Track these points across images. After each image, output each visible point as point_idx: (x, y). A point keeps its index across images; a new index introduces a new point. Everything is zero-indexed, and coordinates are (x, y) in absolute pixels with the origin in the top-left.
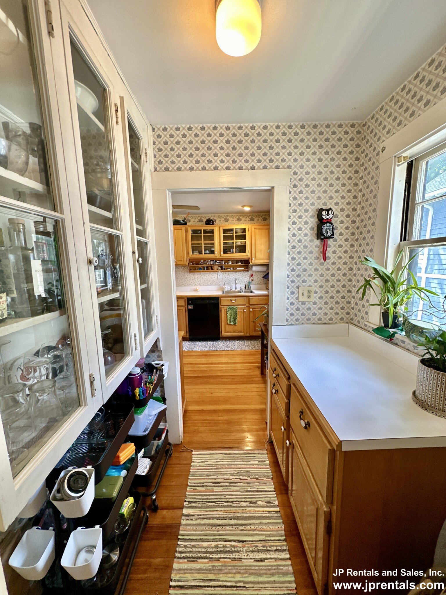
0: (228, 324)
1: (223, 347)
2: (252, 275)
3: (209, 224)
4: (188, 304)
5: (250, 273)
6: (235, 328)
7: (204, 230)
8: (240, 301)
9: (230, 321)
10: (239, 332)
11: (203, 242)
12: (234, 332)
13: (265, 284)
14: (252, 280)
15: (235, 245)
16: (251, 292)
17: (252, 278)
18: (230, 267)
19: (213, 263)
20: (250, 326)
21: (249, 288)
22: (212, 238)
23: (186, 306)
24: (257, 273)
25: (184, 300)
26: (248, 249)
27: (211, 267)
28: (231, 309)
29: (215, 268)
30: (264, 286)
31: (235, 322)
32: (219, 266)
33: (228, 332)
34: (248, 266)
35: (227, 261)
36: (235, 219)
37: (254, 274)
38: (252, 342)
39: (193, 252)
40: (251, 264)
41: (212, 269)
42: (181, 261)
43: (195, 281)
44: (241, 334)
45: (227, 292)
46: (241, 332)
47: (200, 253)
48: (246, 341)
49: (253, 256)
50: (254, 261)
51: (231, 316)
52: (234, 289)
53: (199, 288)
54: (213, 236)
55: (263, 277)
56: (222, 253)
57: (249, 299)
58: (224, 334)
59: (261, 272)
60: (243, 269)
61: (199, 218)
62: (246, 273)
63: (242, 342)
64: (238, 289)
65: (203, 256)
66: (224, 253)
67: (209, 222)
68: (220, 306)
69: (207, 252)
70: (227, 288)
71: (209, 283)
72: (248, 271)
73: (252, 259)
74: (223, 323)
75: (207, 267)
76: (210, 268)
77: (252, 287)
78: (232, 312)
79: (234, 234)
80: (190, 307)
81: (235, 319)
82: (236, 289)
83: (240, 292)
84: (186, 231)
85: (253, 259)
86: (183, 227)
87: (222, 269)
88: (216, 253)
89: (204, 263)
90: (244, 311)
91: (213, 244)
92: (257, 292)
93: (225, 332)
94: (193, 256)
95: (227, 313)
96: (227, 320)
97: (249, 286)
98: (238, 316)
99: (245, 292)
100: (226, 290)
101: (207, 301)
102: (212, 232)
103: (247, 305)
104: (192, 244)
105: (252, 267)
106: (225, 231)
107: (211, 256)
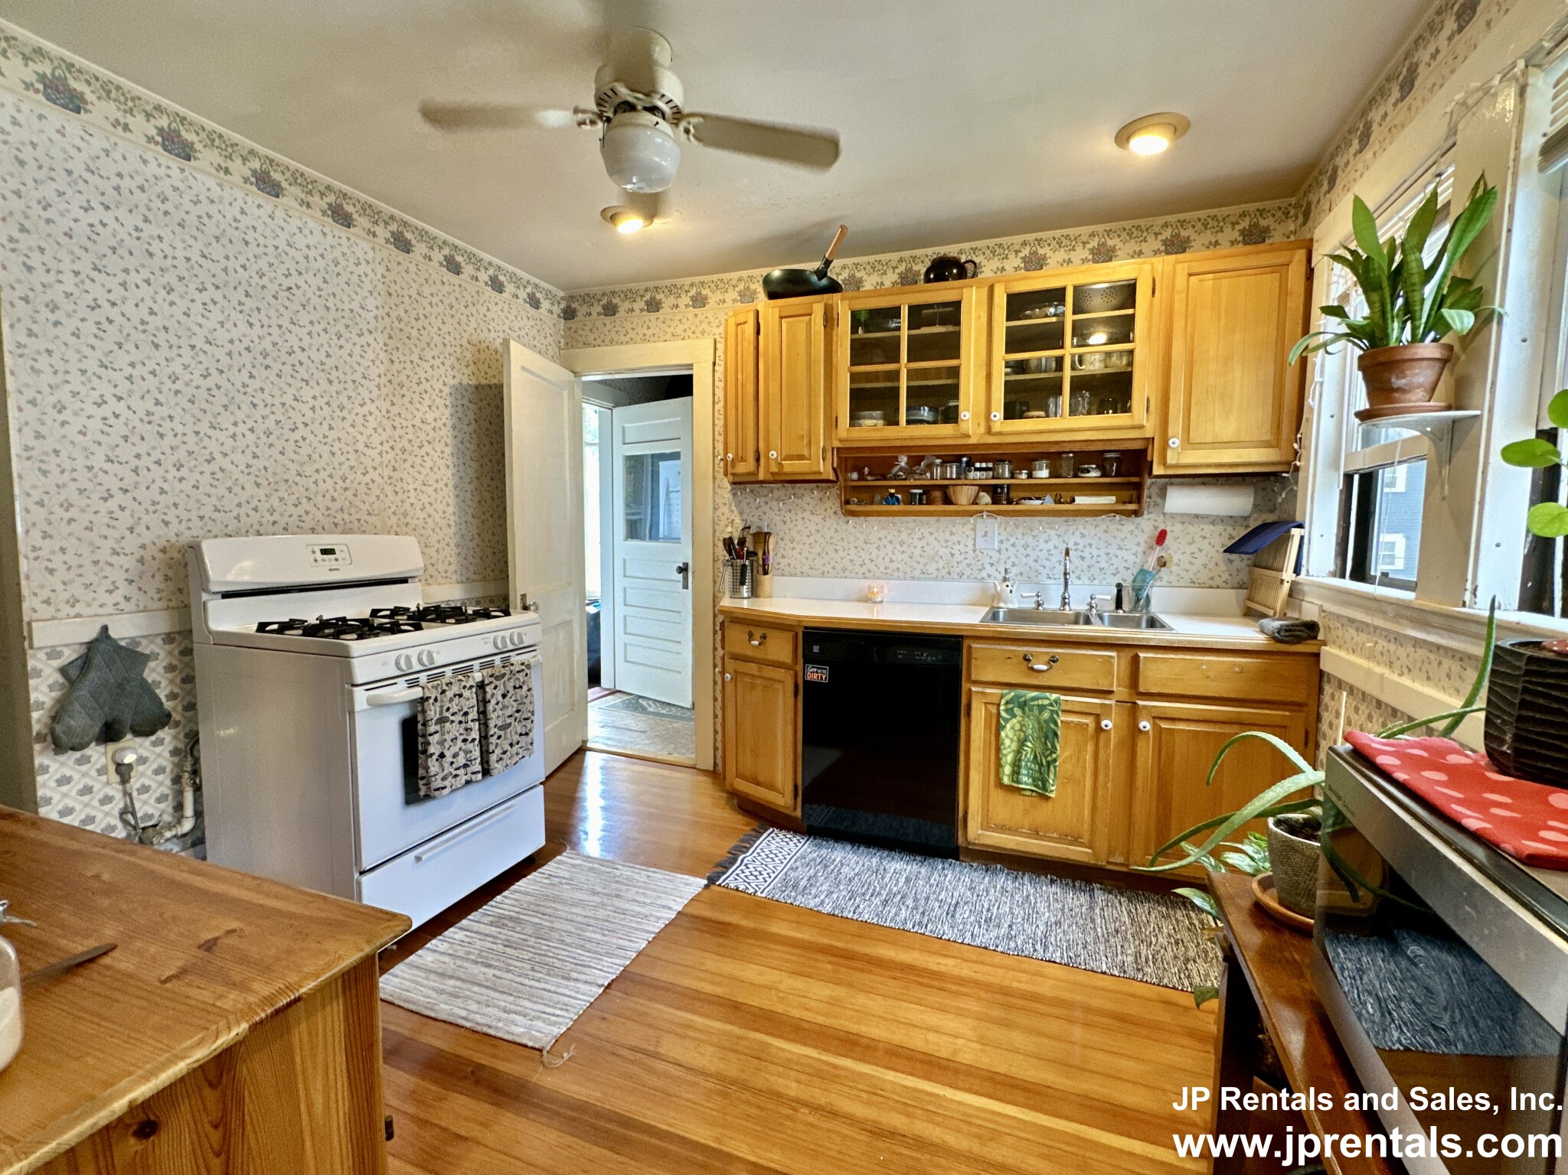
0: (1000, 785)
1: (963, 913)
2: (1161, 537)
3: (941, 277)
4: (809, 659)
5: (1147, 524)
6: (1043, 813)
7: (914, 310)
8: (1083, 668)
9: (1016, 772)
10: (1063, 838)
11: (904, 365)
12: (1036, 833)
13: (1241, 586)
14: (1162, 563)
15: (1067, 374)
16: (1153, 623)
17: (1158, 551)
18: (1038, 490)
19: (952, 471)
20: (1130, 815)
21: (1141, 600)
22: (950, 346)
23: (799, 668)
24: (1194, 529)
25: (790, 635)
26: (1143, 389)
27: (944, 489)
28: (1023, 706)
29: (964, 495)
30: (1231, 597)
31: (1041, 782)
32: (983, 488)
33: (1002, 828)
34: (1138, 487)
35: (1025, 458)
36: (1082, 253)
37: (1174, 530)
38: (1142, 909)
39: (854, 418)
40: (1157, 470)
41: (947, 500)
42: (801, 457)
43: (865, 556)
44: (1078, 853)
45: (1015, 615)
46: (1076, 841)
47: (892, 420)
48: (1100, 897)
49: (1176, 427)
50: (1179, 455)
51: (1022, 743)
52: (1053, 604)
53: (884, 589)
54: (958, 334)
55: (1230, 550)
56: (998, 414)
57: (1136, 658)
58: (976, 832)
59: (1214, 520)
60: (1107, 500)
61: (902, 268)
62: (1130, 524)
63: (1075, 900)
64: (1078, 605)
65: (904, 432)
66: (1007, 417)
67: (944, 269)
68: (965, 686)
69: (925, 413)
70: (1018, 599)
71: (932, 568)
72: (1136, 513)
73: (1165, 446)
74: (976, 778)
75: (927, 490)
76: (937, 494)
77: (1159, 598)
78: (1031, 726)
79: (1070, 318)
80: (817, 674)
81: (1044, 766)
82: (1064, 602)
83: (1088, 621)
84: (830, 321)
85: (1175, 442)
86: (817, 305)
87: (996, 501)
88: (965, 415)
89: (909, 472)
90: (1099, 729)
91: (955, 372)
92: (1184, 629)
93: (986, 826)
94: (857, 433)
95: (999, 728)
96: (999, 766)
97: (1137, 591)
98: (1063, 752)
99: (1116, 621)
100: (1015, 605)
101: (901, 654)
102: (952, 313)
103: (1121, 691)
104: (854, 378)
105: (1163, 494)
106: (1018, 304)
107: (943, 432)
